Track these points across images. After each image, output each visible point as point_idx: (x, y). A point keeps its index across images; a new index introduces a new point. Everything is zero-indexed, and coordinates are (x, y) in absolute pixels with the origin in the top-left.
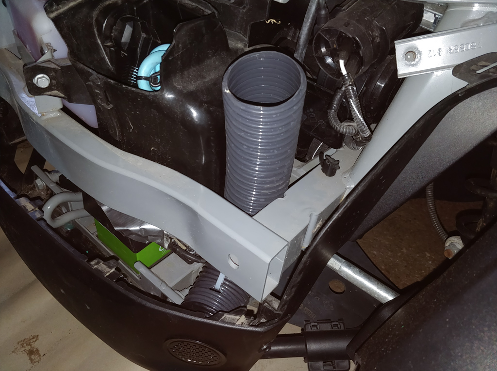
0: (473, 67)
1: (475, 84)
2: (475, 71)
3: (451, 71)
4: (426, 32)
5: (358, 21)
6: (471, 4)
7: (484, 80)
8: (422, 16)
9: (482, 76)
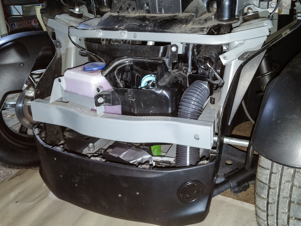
0: (243, 56)
1: (245, 61)
2: (243, 57)
3: (238, 59)
4: (225, 52)
5: (208, 53)
6: (234, 42)
7: (247, 59)
8: (223, 48)
9: (246, 58)
